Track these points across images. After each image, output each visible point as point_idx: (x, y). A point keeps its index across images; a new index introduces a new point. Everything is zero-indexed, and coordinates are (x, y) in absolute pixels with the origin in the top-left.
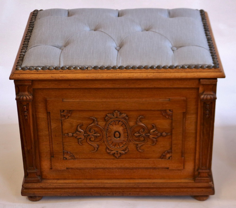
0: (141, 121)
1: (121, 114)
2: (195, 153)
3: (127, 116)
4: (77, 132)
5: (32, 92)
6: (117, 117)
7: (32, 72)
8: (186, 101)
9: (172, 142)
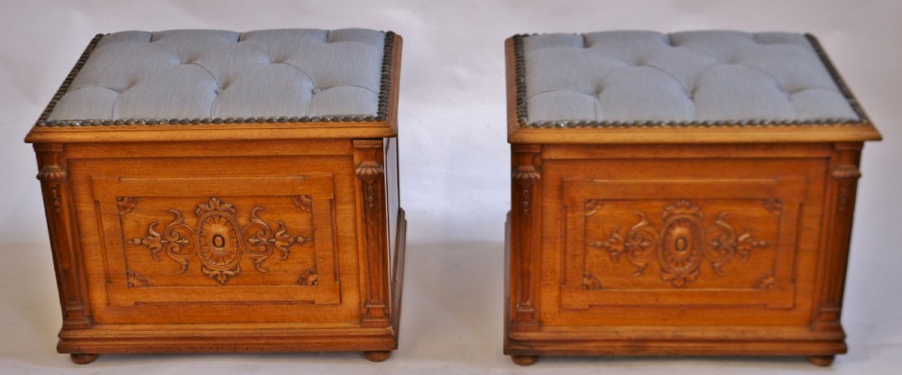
0: (258, 217)
1: (221, 203)
2: (359, 274)
3: (233, 207)
4: (150, 238)
5: (65, 165)
6: (215, 210)
7: (64, 129)
8: (333, 179)
9: (315, 253)
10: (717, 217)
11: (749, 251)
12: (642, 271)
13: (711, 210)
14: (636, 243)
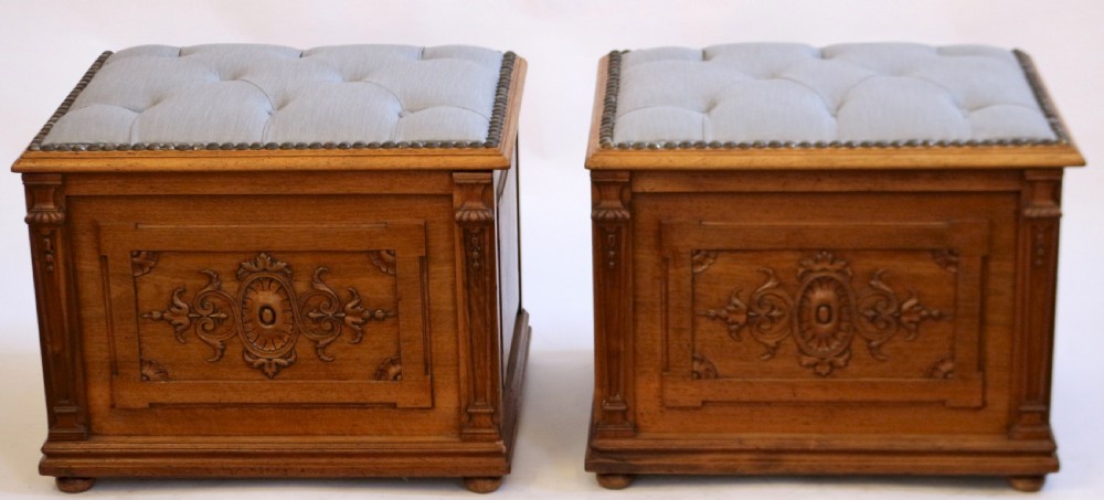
0: (322, 281)
1: (273, 261)
3: (287, 267)
4: (174, 310)
5: (63, 205)
6: (265, 270)
7: (65, 154)
9: (399, 334)
10: (871, 275)
11: (917, 323)
12: (773, 351)
13: (863, 265)
14: (763, 312)
